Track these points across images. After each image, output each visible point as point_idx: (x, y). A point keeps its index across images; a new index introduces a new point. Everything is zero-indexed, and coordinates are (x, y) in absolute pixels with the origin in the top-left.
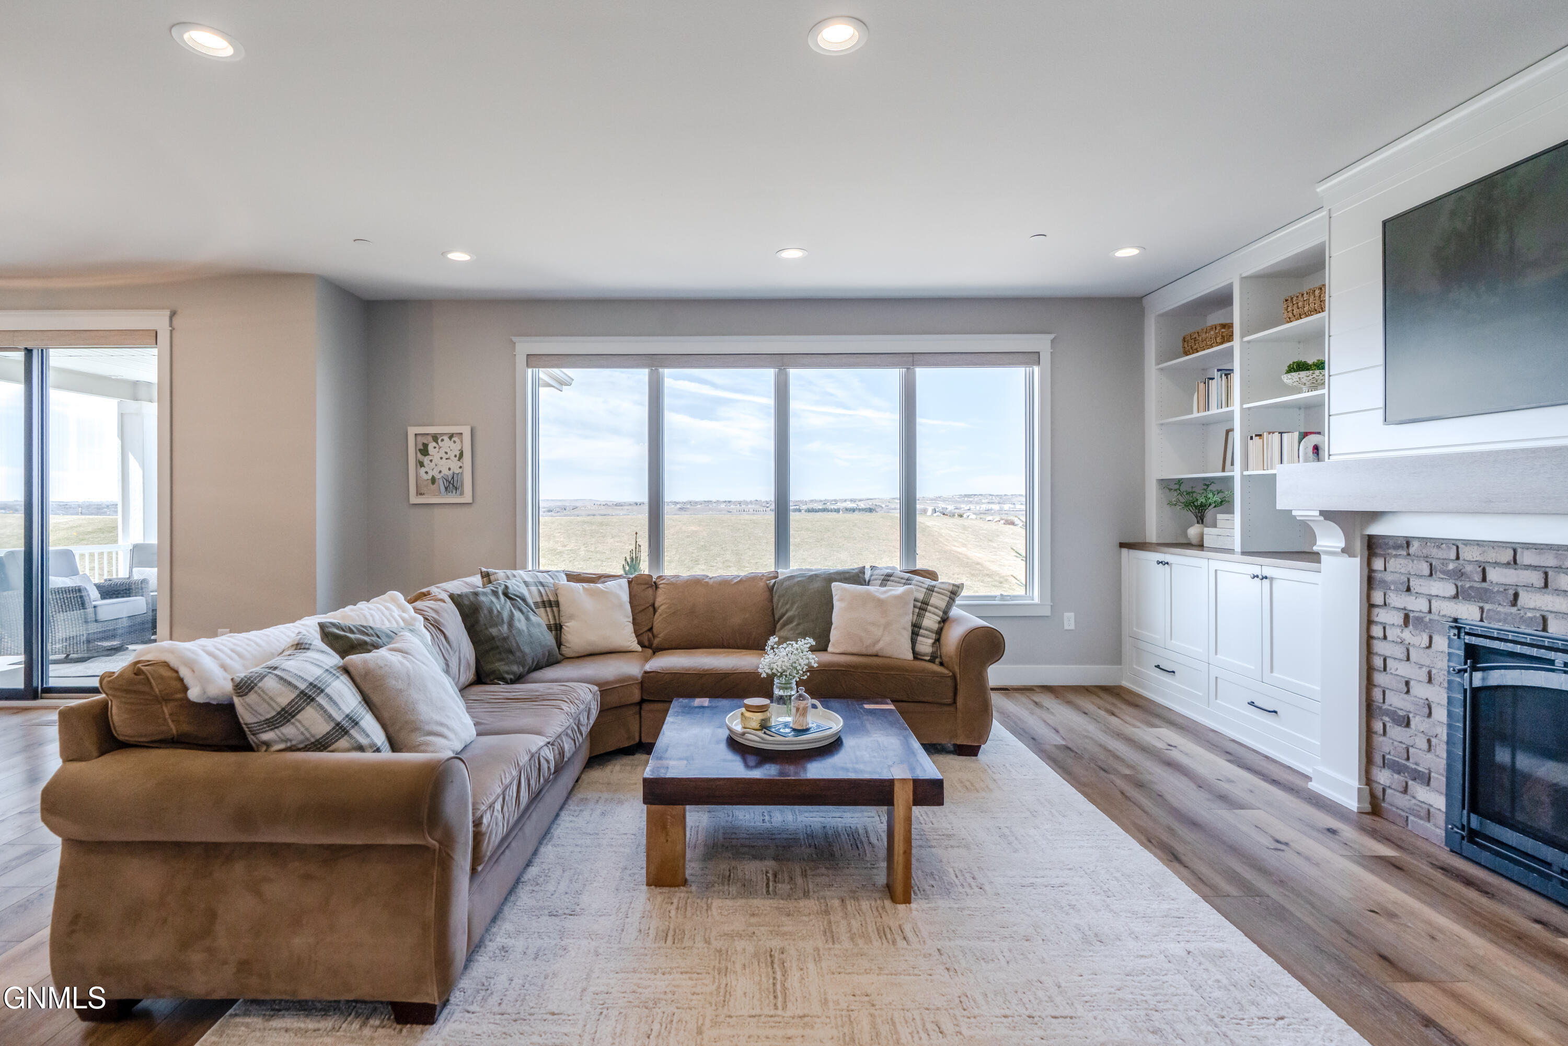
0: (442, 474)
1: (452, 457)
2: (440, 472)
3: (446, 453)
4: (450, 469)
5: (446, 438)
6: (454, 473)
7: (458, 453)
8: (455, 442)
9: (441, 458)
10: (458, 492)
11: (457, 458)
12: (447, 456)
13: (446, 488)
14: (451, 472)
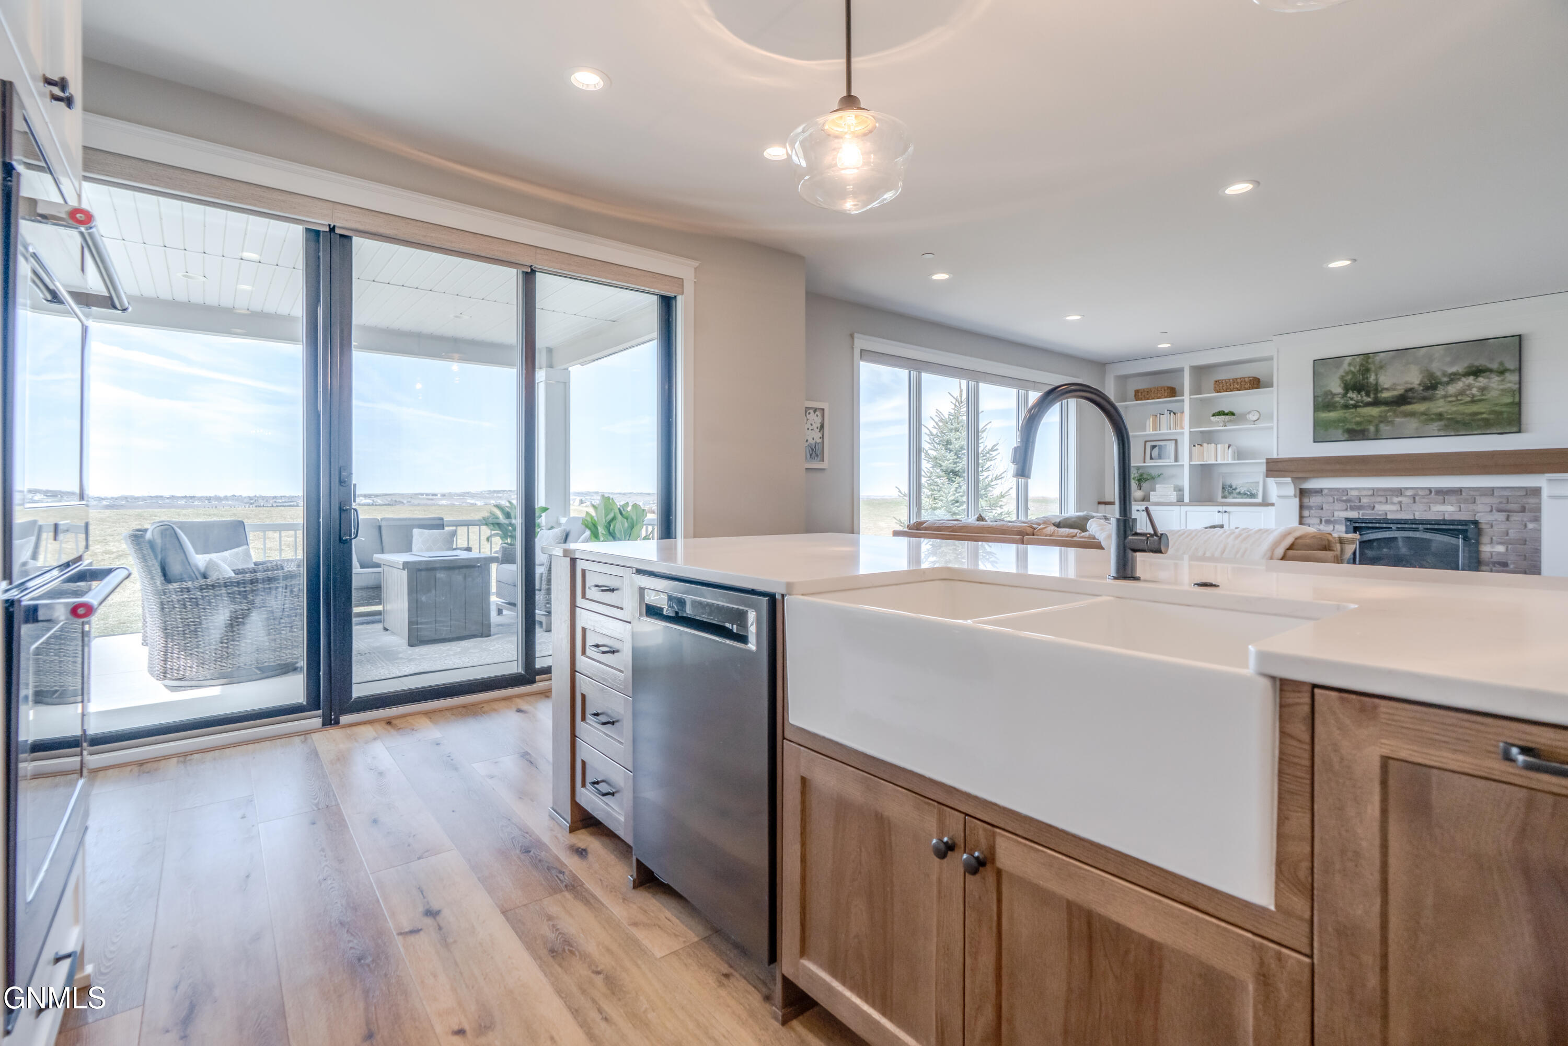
0: (808, 443)
1: (815, 429)
2: (807, 441)
3: (812, 425)
4: (813, 439)
5: (812, 412)
6: (816, 443)
7: (819, 425)
8: (817, 416)
9: (808, 429)
10: (818, 459)
11: (818, 430)
12: (811, 428)
13: (811, 455)
14: (814, 441)
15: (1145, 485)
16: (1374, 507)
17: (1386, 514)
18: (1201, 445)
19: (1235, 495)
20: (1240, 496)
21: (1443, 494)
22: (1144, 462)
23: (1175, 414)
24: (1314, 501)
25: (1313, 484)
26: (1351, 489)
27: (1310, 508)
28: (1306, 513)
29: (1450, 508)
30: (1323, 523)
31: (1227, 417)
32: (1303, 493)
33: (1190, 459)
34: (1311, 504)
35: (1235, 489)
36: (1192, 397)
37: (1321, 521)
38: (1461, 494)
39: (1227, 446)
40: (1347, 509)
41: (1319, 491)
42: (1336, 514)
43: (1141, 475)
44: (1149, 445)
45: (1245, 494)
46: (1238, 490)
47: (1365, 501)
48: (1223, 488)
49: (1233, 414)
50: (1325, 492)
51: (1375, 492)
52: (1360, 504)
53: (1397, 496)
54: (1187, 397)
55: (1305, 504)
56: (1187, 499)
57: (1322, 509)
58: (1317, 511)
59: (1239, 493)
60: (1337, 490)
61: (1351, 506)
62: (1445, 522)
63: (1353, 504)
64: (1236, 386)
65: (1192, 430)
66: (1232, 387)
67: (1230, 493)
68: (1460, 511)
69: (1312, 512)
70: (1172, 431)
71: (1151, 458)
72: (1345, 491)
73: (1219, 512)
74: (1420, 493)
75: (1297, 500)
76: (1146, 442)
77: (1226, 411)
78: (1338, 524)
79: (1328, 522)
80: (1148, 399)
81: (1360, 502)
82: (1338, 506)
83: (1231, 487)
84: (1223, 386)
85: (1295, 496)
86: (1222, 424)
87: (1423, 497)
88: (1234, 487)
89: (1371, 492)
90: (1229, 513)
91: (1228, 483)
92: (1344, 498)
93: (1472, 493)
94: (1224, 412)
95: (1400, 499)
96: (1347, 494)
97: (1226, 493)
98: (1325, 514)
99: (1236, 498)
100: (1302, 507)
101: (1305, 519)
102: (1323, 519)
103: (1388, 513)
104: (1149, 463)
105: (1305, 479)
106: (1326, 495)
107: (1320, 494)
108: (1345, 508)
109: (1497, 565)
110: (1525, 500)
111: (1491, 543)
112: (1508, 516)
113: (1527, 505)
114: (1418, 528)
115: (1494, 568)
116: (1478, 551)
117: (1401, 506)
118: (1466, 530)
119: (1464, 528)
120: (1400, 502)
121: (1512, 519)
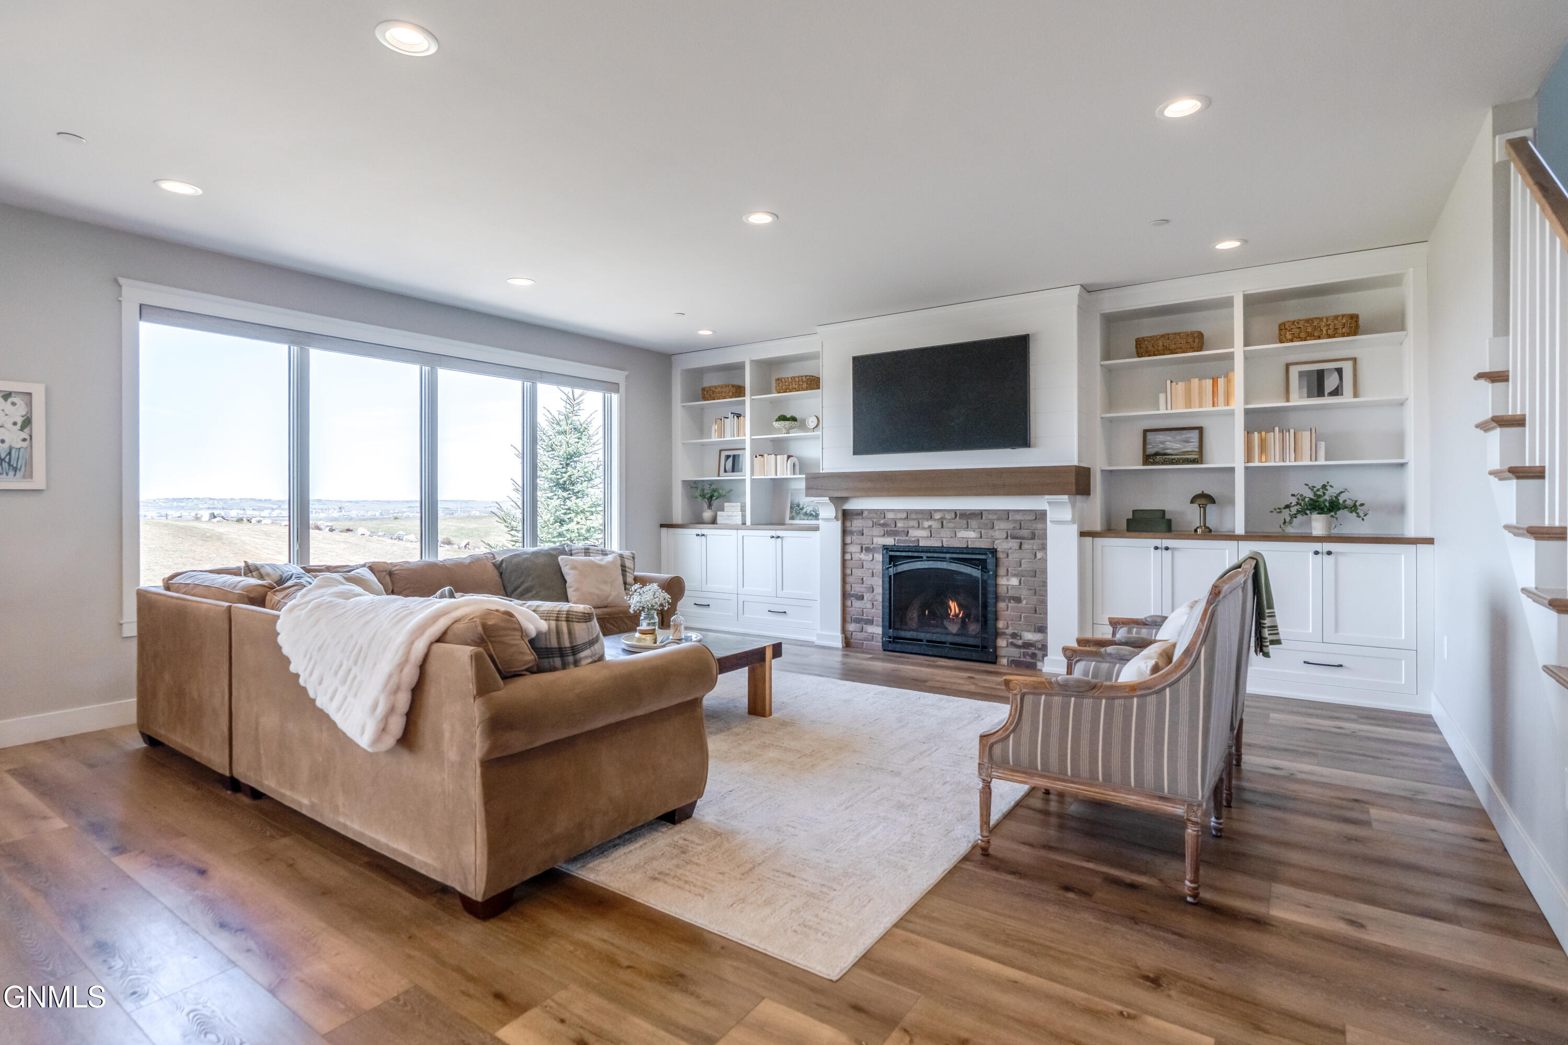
15: (715, 503)
16: (908, 532)
17: (918, 540)
18: (762, 455)
19: (802, 516)
20: (806, 518)
21: (967, 516)
22: (719, 476)
23: (738, 417)
24: (856, 524)
25: (855, 505)
26: (888, 510)
27: (852, 533)
28: (848, 540)
29: (972, 534)
30: (864, 551)
31: (787, 422)
32: (846, 515)
33: (752, 473)
34: (854, 529)
35: (802, 509)
36: (753, 397)
37: (862, 548)
38: (982, 518)
39: (786, 456)
40: (884, 535)
41: (860, 513)
42: (875, 540)
43: (714, 491)
44: (724, 454)
45: (811, 515)
46: (804, 510)
47: (900, 524)
48: (791, 508)
49: (794, 419)
50: (865, 514)
51: (909, 514)
52: (896, 529)
53: (927, 520)
54: (747, 399)
55: (848, 529)
56: (748, 523)
57: (863, 534)
58: (859, 537)
59: (806, 514)
60: (876, 511)
61: (887, 530)
62: (967, 550)
63: (889, 529)
64: (794, 386)
65: (753, 437)
66: (790, 387)
67: (798, 514)
68: (981, 537)
69: (854, 538)
70: (736, 438)
71: (725, 471)
72: (883, 513)
73: (772, 537)
74: (948, 516)
75: (838, 524)
76: (721, 451)
77: (788, 416)
78: (877, 552)
79: (868, 550)
80: (714, 399)
81: (896, 526)
82: (878, 531)
83: (798, 506)
84: (785, 385)
85: (836, 518)
86: (784, 431)
87: (950, 521)
88: (801, 506)
89: (904, 515)
90: (782, 538)
91: (796, 501)
92: (882, 522)
93: (991, 517)
94: (786, 416)
95: (930, 523)
96: (885, 518)
97: (794, 514)
98: (865, 541)
99: (803, 519)
100: (844, 532)
101: (847, 546)
102: (864, 546)
103: (920, 539)
104: (724, 477)
105: (845, 499)
106: (866, 518)
107: (861, 517)
108: (882, 533)
109: (1012, 601)
110: (1034, 526)
111: (1007, 575)
112: (1021, 544)
113: (1036, 531)
114: (945, 558)
115: (1010, 605)
116: (996, 585)
117: (931, 531)
118: (985, 560)
119: (983, 557)
120: (930, 527)
121: (1024, 547)
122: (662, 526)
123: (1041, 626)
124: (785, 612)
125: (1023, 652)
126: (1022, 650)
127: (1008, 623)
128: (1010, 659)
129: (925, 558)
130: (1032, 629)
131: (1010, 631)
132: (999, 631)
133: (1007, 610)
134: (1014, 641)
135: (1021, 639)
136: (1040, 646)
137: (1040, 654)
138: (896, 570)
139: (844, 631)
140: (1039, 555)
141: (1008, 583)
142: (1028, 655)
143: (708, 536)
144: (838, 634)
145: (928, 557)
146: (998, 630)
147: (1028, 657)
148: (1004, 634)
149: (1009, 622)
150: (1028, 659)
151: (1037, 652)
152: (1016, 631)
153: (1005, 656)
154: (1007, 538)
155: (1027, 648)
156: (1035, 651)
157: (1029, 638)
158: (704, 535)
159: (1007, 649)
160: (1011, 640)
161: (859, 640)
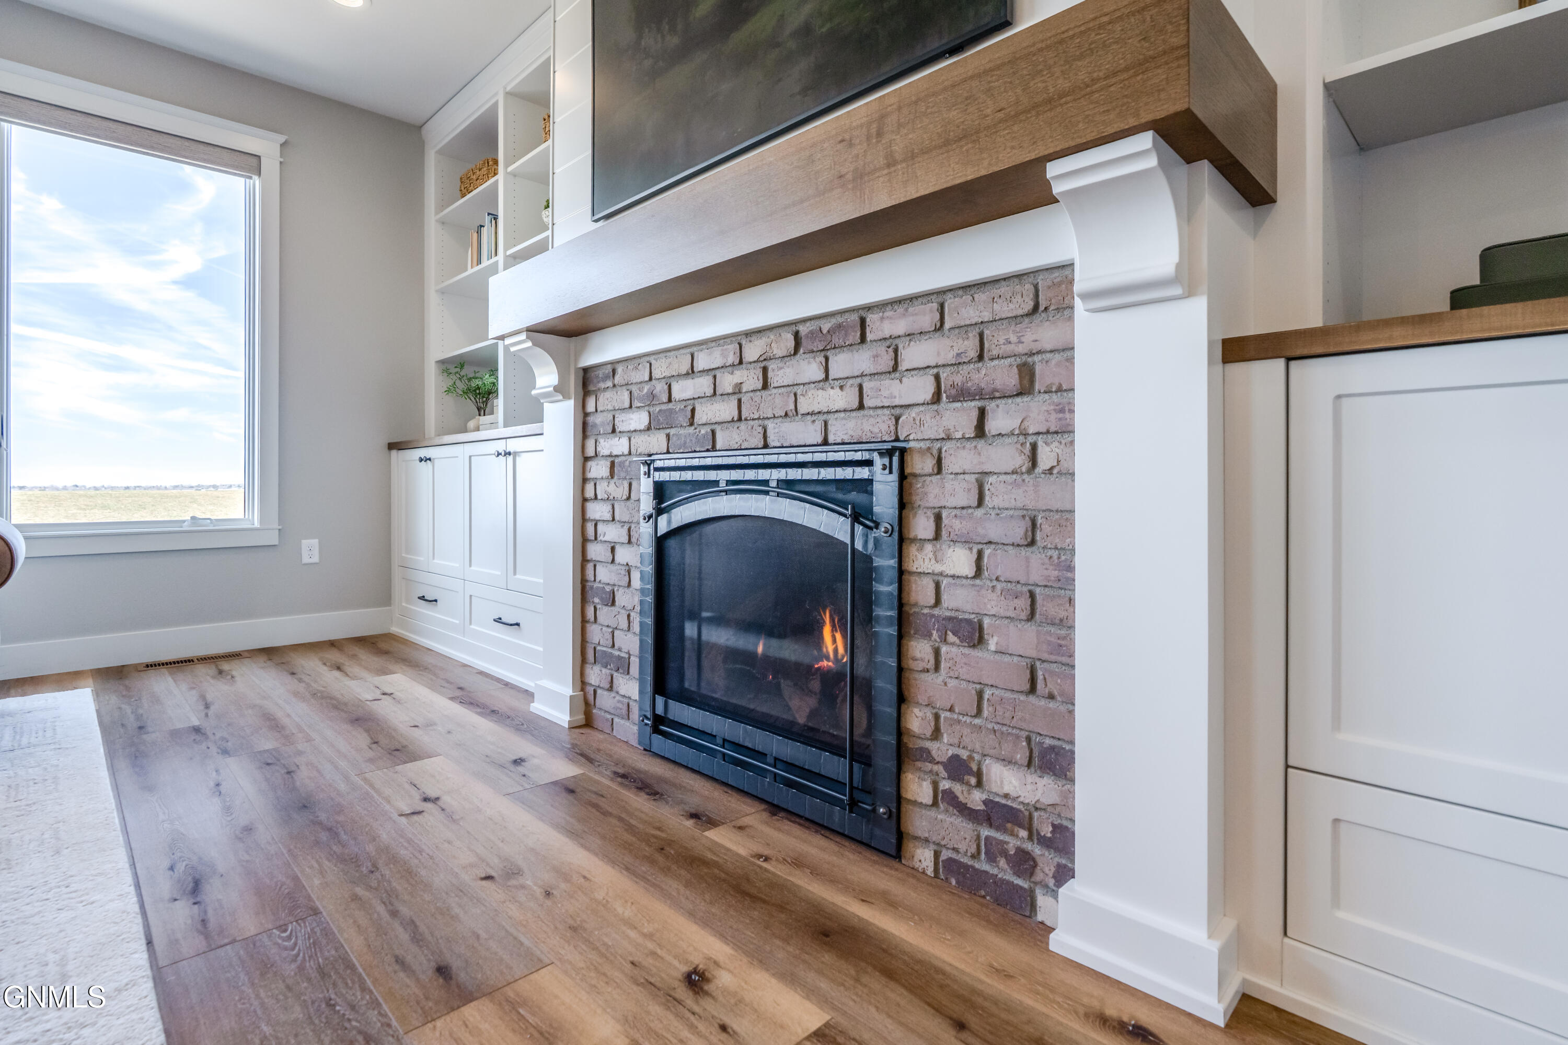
17: (714, 433)
21: (824, 339)
23: (496, 220)
24: (603, 402)
26: (661, 353)
27: (595, 428)
28: (589, 448)
29: (836, 399)
30: (615, 475)
32: (587, 385)
34: (599, 417)
36: (509, 169)
37: (612, 466)
38: (863, 337)
40: (649, 427)
41: (609, 373)
47: (678, 390)
50: (619, 373)
53: (735, 366)
54: (501, 175)
55: (589, 418)
57: (615, 429)
58: (608, 437)
60: (635, 362)
61: (655, 413)
62: (823, 453)
63: (658, 409)
65: (507, 253)
68: (861, 405)
69: (598, 440)
70: (491, 262)
72: (648, 364)
73: (500, 455)
74: (779, 344)
75: (570, 407)
78: (636, 476)
79: (622, 470)
81: (671, 399)
82: (638, 417)
85: (562, 390)
87: (783, 359)
89: (686, 363)
90: (514, 455)
92: (647, 387)
93: (890, 329)
95: (738, 374)
96: (651, 378)
98: (618, 447)
101: (587, 464)
102: (615, 463)
103: (718, 430)
105: (581, 339)
106: (620, 384)
107: (611, 384)
108: (646, 422)
109: (951, 638)
110: (1028, 337)
111: (937, 536)
112: (982, 413)
113: (1036, 358)
114: (766, 482)
115: (944, 649)
116: (901, 572)
117: (740, 401)
118: (865, 485)
119: (862, 473)
120: (738, 389)
121: (994, 425)
122: (392, 446)
123: (1052, 748)
124: (518, 624)
125: (987, 838)
126: (986, 832)
127: (937, 717)
128: (945, 855)
129: (723, 484)
130: (1021, 756)
131: (942, 750)
132: (912, 744)
133: (937, 668)
134: (958, 788)
135: (979, 784)
136: (1047, 831)
137: (1047, 861)
138: (669, 522)
139: (582, 682)
140: (1046, 458)
141: (938, 568)
142: (1004, 854)
143: (436, 461)
144: (566, 689)
145: (729, 482)
146: (905, 739)
147: (1002, 862)
148: (926, 755)
149: (943, 715)
150: (1003, 871)
151: (1036, 850)
152: (964, 754)
153: (927, 840)
154: (937, 398)
155: (1000, 828)
156: (1028, 846)
157: (1007, 789)
158: (430, 459)
159: (932, 813)
160: (945, 785)
161: (606, 711)
